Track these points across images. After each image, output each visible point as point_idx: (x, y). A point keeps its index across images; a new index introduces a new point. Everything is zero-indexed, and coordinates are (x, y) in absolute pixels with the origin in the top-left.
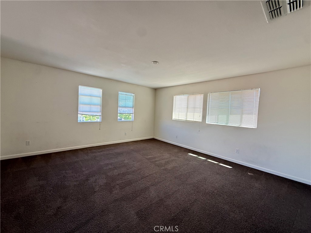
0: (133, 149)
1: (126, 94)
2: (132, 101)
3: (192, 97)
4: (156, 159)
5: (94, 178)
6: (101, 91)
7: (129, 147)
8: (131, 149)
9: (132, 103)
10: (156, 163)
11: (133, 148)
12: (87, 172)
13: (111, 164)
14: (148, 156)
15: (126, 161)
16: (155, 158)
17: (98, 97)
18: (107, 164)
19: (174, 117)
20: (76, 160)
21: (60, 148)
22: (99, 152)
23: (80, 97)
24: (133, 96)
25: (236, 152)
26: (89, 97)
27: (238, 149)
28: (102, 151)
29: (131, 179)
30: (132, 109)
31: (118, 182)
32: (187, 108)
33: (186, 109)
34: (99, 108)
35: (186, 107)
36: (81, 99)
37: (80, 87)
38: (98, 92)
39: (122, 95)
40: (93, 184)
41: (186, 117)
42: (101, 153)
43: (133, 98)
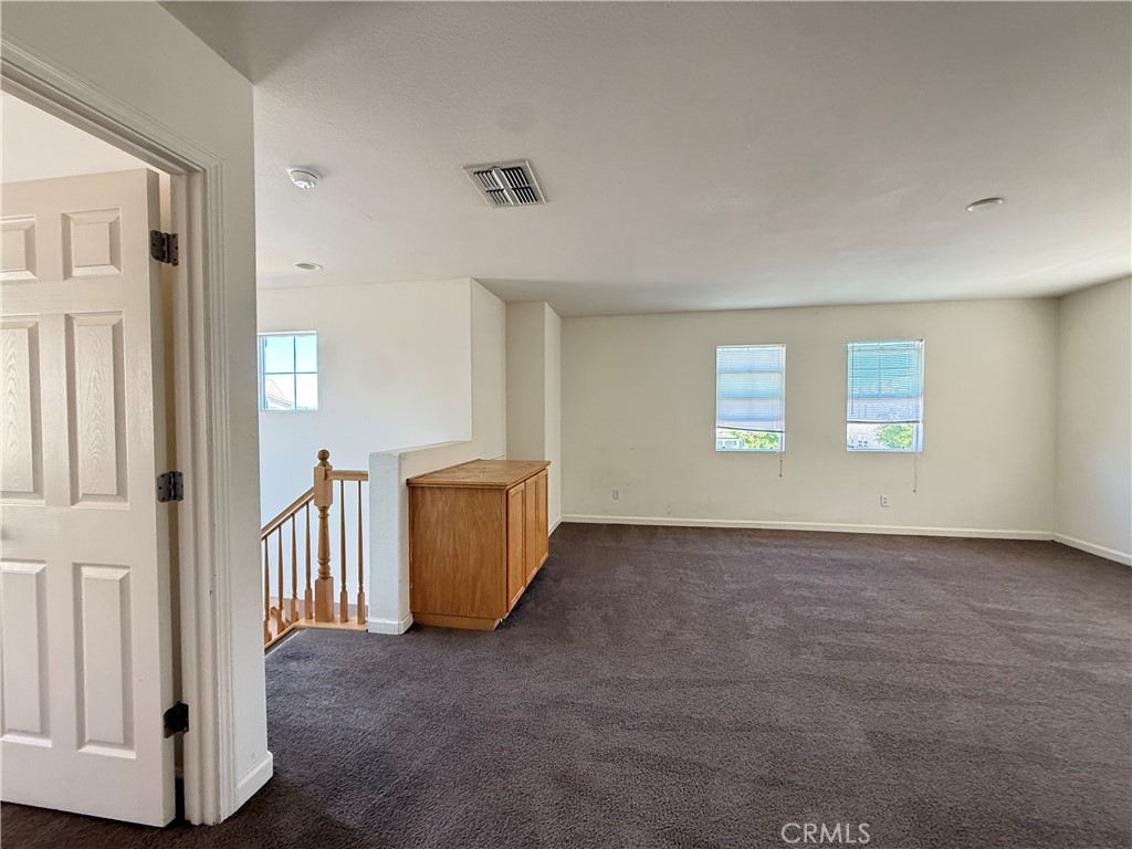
0: (912, 562)
1: (882, 348)
4: (1032, 624)
5: (752, 606)
6: (781, 350)
7: (895, 553)
8: (905, 562)
10: (1029, 637)
11: (912, 559)
12: (734, 586)
13: (810, 587)
14: (988, 602)
15: (869, 594)
16: (1028, 617)
17: (773, 372)
18: (797, 583)
20: (709, 552)
22: (776, 546)
23: (721, 379)
24: (918, 350)
26: (747, 376)
28: (785, 546)
29: (873, 646)
30: (909, 401)
31: (822, 639)
34: (777, 407)
36: (724, 383)
37: (720, 350)
39: (861, 353)
40: (748, 618)
42: (783, 551)
43: (918, 357)
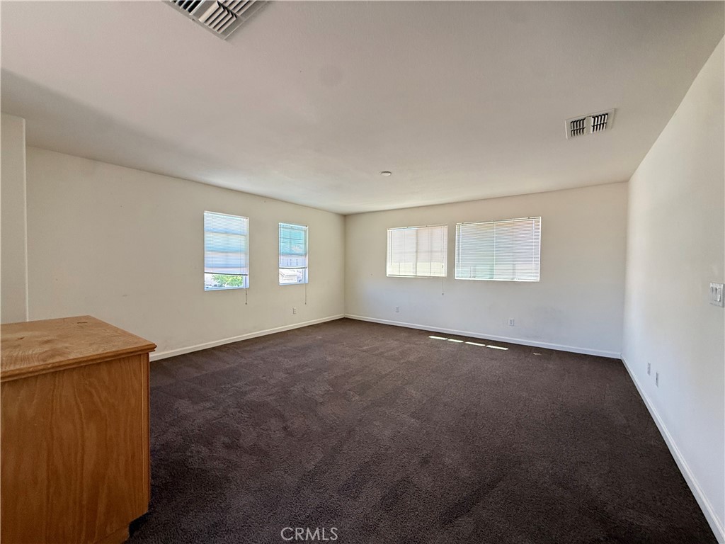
1: (292, 228)
2: (303, 242)
3: (425, 232)
6: (246, 221)
9: (303, 246)
17: (241, 235)
19: (390, 271)
21: (172, 349)
23: (208, 236)
24: (305, 231)
25: (509, 324)
26: (224, 236)
27: (512, 319)
30: (303, 258)
32: (417, 252)
33: (415, 254)
34: (244, 259)
35: (415, 250)
36: (210, 240)
37: (206, 214)
38: (240, 224)
39: (285, 229)
41: (414, 270)
43: (305, 234)
